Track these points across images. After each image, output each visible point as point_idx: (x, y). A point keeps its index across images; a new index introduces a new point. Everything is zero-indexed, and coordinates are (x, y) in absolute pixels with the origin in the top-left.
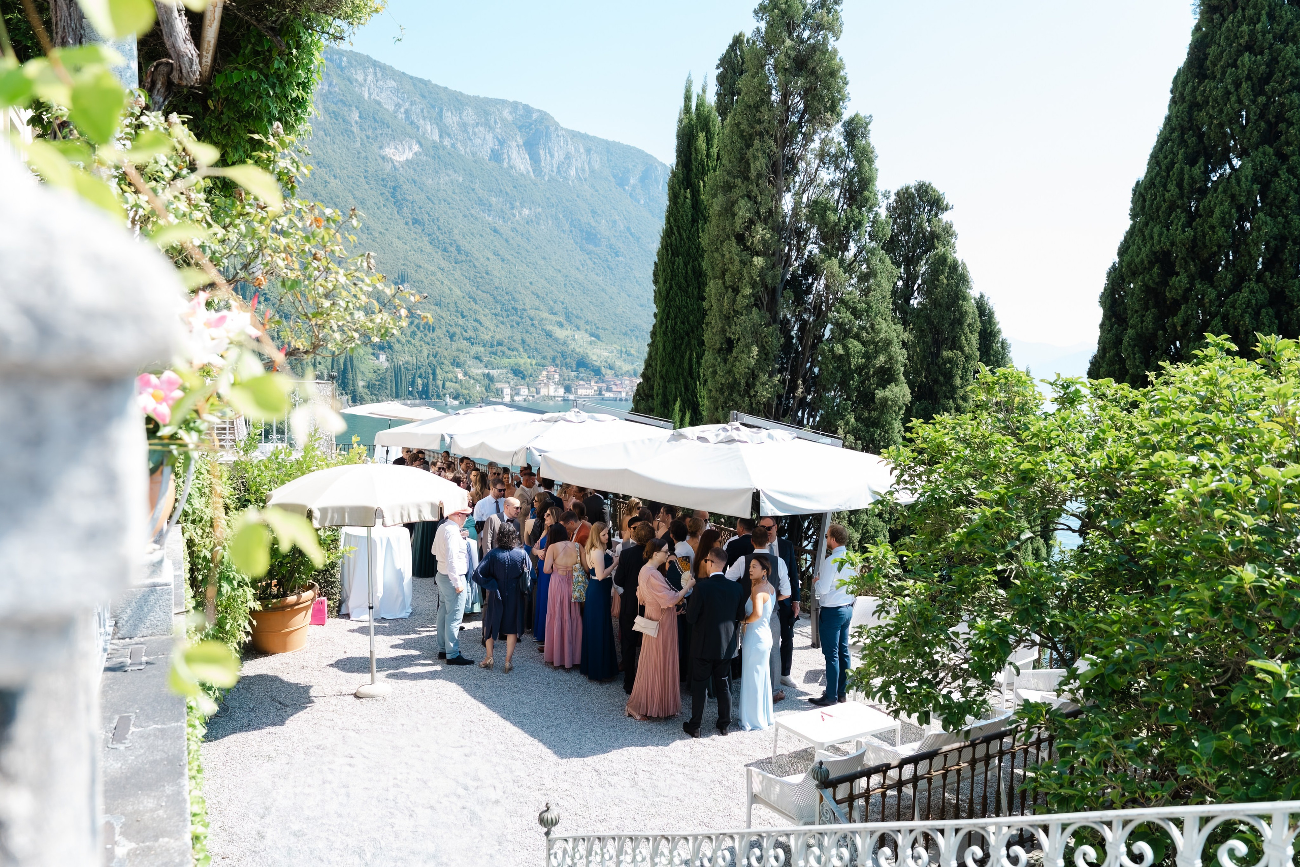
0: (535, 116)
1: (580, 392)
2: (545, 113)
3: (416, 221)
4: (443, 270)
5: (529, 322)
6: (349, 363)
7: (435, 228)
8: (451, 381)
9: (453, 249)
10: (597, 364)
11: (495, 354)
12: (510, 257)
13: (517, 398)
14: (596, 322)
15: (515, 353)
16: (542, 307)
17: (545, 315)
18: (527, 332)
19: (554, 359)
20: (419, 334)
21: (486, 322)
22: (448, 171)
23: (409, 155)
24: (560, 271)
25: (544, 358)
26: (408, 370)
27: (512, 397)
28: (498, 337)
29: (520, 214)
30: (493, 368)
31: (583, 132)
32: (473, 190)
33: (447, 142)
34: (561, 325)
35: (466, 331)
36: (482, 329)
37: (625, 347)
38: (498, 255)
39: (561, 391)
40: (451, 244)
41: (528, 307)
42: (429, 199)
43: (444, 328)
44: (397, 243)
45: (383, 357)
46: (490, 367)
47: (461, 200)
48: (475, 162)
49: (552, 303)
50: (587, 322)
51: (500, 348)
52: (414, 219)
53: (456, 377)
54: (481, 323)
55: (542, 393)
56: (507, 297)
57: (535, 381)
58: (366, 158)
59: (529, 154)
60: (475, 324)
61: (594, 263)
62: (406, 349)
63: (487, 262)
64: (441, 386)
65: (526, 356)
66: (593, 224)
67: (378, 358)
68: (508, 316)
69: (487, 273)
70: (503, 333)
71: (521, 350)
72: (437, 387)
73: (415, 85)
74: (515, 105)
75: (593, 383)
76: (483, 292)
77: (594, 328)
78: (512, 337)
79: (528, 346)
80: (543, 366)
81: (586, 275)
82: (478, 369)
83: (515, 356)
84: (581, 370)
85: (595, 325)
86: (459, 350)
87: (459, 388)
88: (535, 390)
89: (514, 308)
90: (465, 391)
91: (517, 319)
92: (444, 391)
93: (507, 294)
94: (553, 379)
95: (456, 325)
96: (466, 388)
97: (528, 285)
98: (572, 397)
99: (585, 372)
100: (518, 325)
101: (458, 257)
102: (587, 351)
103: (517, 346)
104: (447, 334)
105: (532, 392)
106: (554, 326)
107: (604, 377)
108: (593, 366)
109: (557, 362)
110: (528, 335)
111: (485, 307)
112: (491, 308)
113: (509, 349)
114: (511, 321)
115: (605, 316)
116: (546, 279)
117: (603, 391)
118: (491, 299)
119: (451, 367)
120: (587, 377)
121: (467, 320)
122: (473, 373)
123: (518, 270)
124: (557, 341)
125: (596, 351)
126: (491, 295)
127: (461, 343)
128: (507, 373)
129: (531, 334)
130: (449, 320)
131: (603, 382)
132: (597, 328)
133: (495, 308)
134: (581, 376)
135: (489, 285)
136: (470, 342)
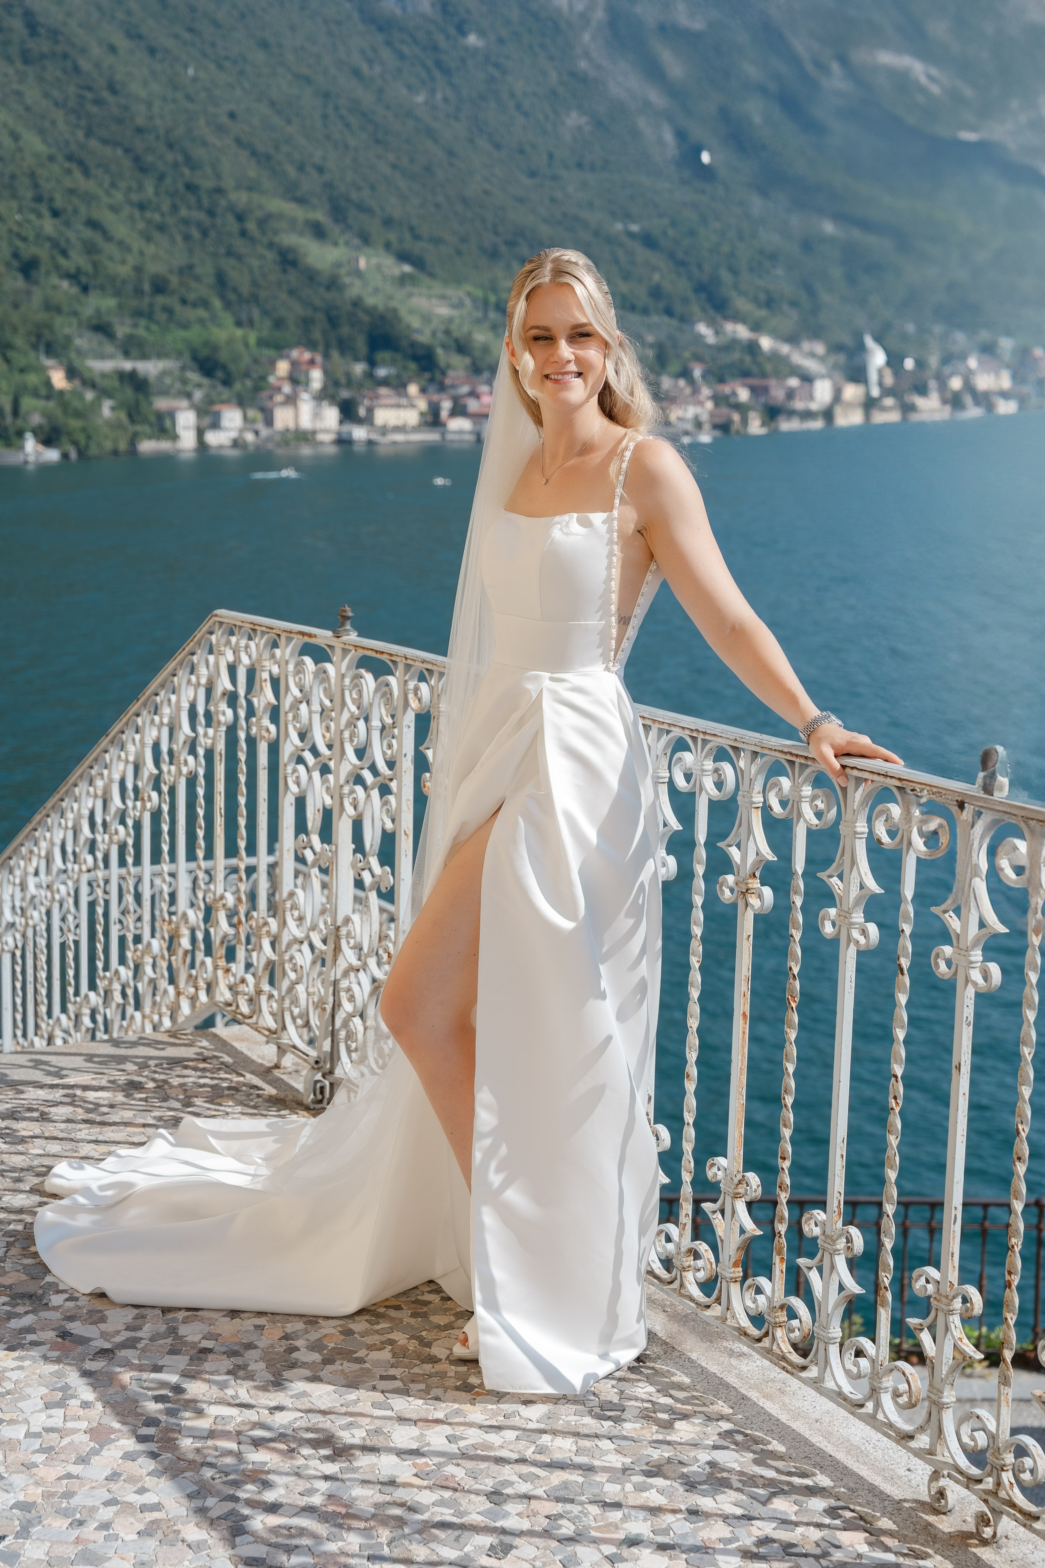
1: (384, 416)
5: (233, 225)
8: (36, 394)
10: (424, 338)
11: (149, 315)
13: (213, 438)
14: (415, 222)
15: (202, 313)
16: (266, 183)
17: (277, 205)
18: (230, 253)
19: (306, 323)
21: (120, 229)
24: (308, 80)
25: (279, 324)
27: (200, 433)
28: (154, 268)
30: (144, 357)
34: (319, 232)
35: (64, 253)
36: (110, 249)
38: (140, 37)
39: (331, 416)
41: (228, 183)
46: (134, 352)
49: (292, 172)
50: (388, 222)
51: (160, 300)
53: (48, 383)
54: (104, 232)
55: (279, 424)
56: (170, 157)
57: (257, 389)
60: (88, 233)
61: (402, 56)
64: (8, 408)
65: (228, 319)
68: (175, 208)
71: (217, 303)
75: (413, 389)
76: (105, 142)
77: (407, 236)
78: (191, 267)
79: (235, 290)
80: (280, 348)
81: (380, 91)
82: (102, 357)
83: (202, 322)
84: (380, 356)
85: (412, 229)
86: (51, 307)
87: (59, 412)
88: (259, 416)
89: (190, 187)
90: (74, 424)
91: (201, 216)
92: (19, 422)
93: (170, 146)
94: (307, 382)
95: (38, 236)
96: (78, 414)
97: (225, 120)
98: (359, 433)
99: (393, 362)
100: (205, 233)
101: (31, 44)
102: (394, 304)
103: (201, 290)
104: (16, 264)
105: (254, 421)
106: (301, 234)
107: (444, 373)
108: (413, 344)
109: (317, 335)
110: (232, 262)
111: (113, 185)
112: (130, 189)
113: (184, 302)
114: (186, 222)
115: (437, 206)
116: (272, 104)
117: (444, 414)
118: (127, 163)
119: (32, 354)
120: (398, 376)
121: (67, 224)
122: (90, 370)
123: (195, 80)
124: (311, 276)
125: (420, 302)
126: (127, 151)
127: (55, 287)
128: (183, 368)
129: (239, 258)
130: (19, 224)
131: (442, 388)
132: (417, 237)
133: (141, 188)
134: (382, 372)
135: (119, 121)
136: (79, 283)
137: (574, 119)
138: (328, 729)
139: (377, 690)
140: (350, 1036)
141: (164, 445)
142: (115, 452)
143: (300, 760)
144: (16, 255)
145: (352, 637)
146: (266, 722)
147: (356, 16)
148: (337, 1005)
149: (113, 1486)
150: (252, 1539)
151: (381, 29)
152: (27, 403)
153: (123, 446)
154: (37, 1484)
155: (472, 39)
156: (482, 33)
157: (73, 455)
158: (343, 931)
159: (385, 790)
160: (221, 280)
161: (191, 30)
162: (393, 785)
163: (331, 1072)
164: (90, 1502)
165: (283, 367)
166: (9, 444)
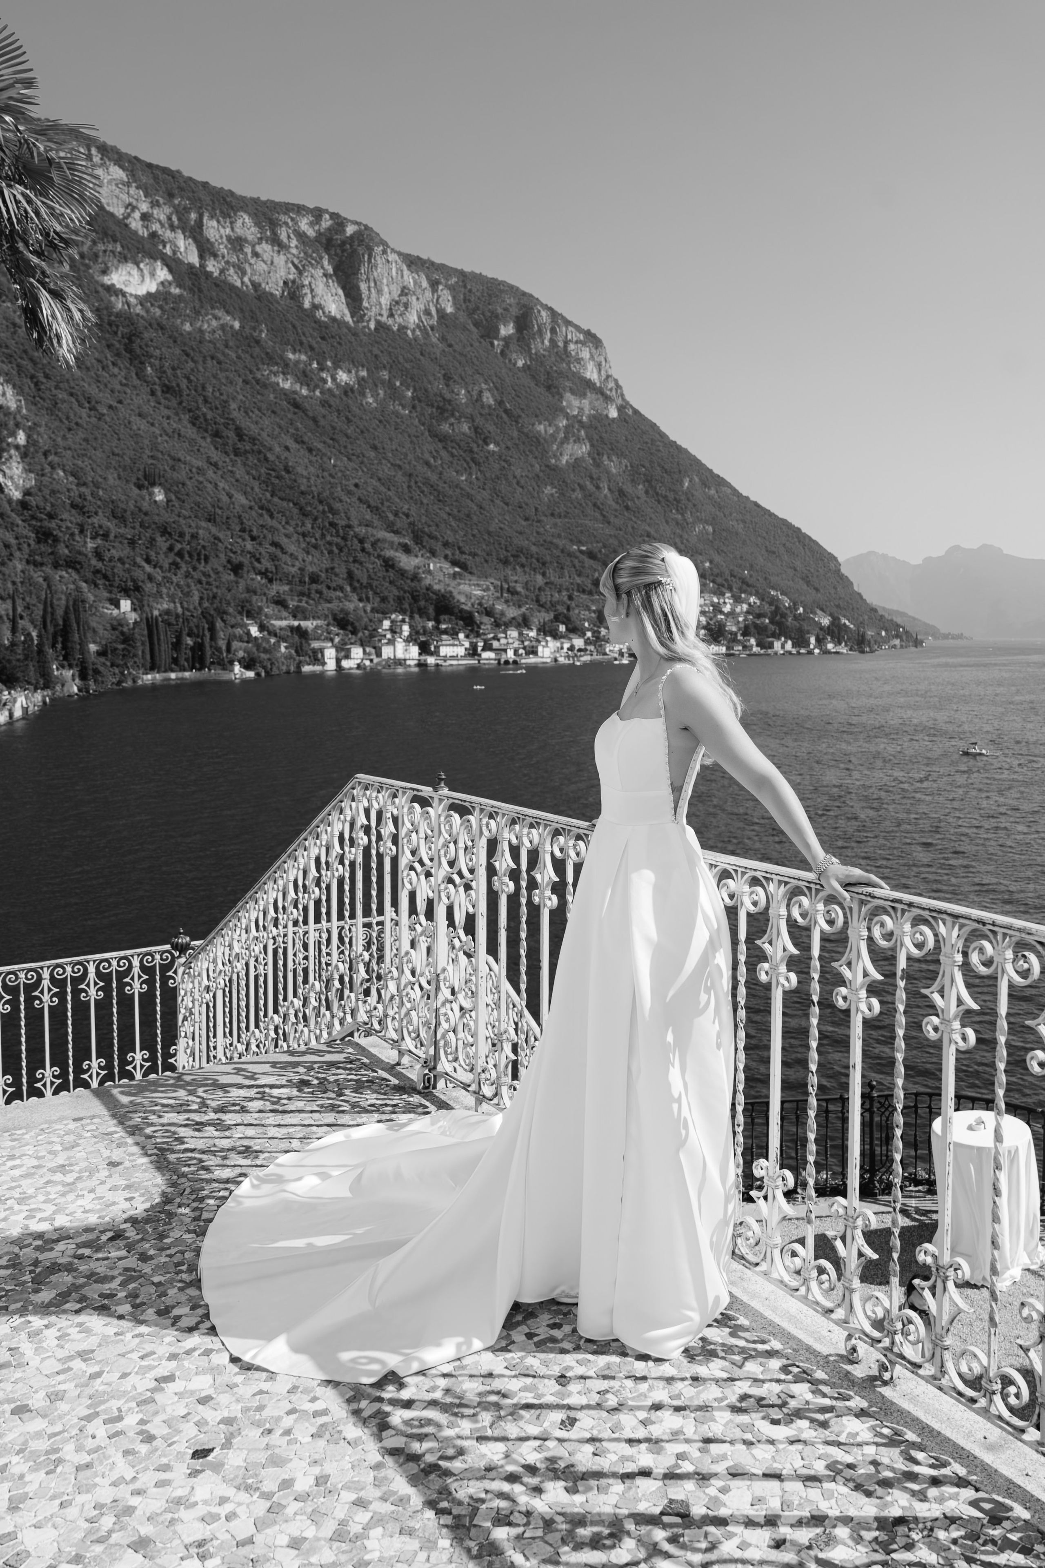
0: (350, 230)
1: (444, 651)
2: (367, 227)
3: (167, 389)
4: (215, 465)
5: (357, 545)
6: (72, 617)
7: (200, 400)
8: (241, 639)
9: (231, 434)
10: (467, 607)
11: (308, 595)
12: (320, 446)
13: (345, 664)
14: (461, 544)
15: (339, 594)
16: (376, 523)
17: (383, 534)
18: (355, 561)
19: (400, 600)
20: (184, 567)
21: (292, 548)
22: (217, 312)
23: (151, 286)
25: (384, 600)
26: (170, 624)
27: (338, 661)
28: (310, 569)
29: (334, 379)
30: (305, 618)
31: (424, 256)
32: (258, 342)
33: (212, 267)
34: (407, 550)
35: (258, 561)
36: (285, 558)
37: (506, 581)
38: (303, 442)
39: (414, 651)
40: (226, 425)
41: (354, 522)
42: (187, 355)
43: (222, 556)
44: (139, 423)
45: (126, 605)
46: (299, 615)
47: (239, 357)
48: (259, 298)
49: (391, 517)
50: (446, 544)
51: (314, 586)
52: (165, 385)
53: (248, 633)
54: (282, 549)
55: (385, 656)
56: (321, 508)
57: (372, 636)
59: (344, 288)
60: (273, 549)
61: (452, 455)
62: (164, 590)
63: (286, 454)
64: (224, 648)
65: (355, 597)
66: (448, 396)
67: (118, 606)
68: (323, 536)
69: (288, 471)
70: (316, 563)
71: (348, 589)
72: (219, 650)
73: (156, 178)
74: (317, 214)
75: (461, 636)
76: (282, 499)
77: (457, 552)
78: (333, 568)
79: (358, 581)
80: (385, 614)
81: (441, 473)
82: (281, 619)
83: (339, 599)
84: (442, 617)
85: (459, 548)
86: (250, 590)
87: (254, 650)
88: (373, 651)
89: (332, 524)
90: (263, 656)
91: (339, 540)
92: (230, 656)
93: (321, 502)
94: (401, 633)
95: (243, 551)
96: (266, 651)
97: (353, 488)
98: (431, 660)
99: (450, 621)
100: (341, 550)
101: (239, 445)
102: (450, 589)
103: (340, 582)
104: (229, 566)
105: (369, 654)
106: (396, 550)
107: (479, 627)
108: (461, 611)
109: (406, 606)
110: (357, 565)
111: (287, 523)
112: (297, 525)
113: (329, 588)
114: (330, 543)
115: (474, 536)
116: (380, 479)
117: (479, 649)
118: (295, 511)
119: (239, 618)
120: (453, 628)
121: (260, 544)
122: (273, 625)
123: (334, 466)
124: (402, 573)
125: (465, 588)
126: (295, 504)
127: (252, 579)
128: (328, 625)
129: (361, 563)
130: (230, 544)
131: (478, 635)
132: (462, 553)
133: (303, 524)
134: (444, 626)
135: (291, 488)
136: (267, 577)
137: (549, 490)
138: (430, 849)
139: (461, 825)
140: (446, 1044)
141: (317, 668)
142: (288, 672)
143: (412, 868)
144: (229, 562)
145: (445, 791)
146: (389, 844)
147: (427, 433)
148: (438, 1025)
149: (293, 1397)
150: (393, 1432)
151: (440, 441)
152: (235, 644)
153: (292, 669)
154: (238, 1401)
155: (492, 446)
156: (497, 444)
157: (263, 674)
158: (442, 977)
159: (468, 887)
160: (350, 576)
161: (332, 439)
162: (474, 884)
163: (435, 1068)
164: (276, 1413)
165: (386, 624)
166: (224, 669)
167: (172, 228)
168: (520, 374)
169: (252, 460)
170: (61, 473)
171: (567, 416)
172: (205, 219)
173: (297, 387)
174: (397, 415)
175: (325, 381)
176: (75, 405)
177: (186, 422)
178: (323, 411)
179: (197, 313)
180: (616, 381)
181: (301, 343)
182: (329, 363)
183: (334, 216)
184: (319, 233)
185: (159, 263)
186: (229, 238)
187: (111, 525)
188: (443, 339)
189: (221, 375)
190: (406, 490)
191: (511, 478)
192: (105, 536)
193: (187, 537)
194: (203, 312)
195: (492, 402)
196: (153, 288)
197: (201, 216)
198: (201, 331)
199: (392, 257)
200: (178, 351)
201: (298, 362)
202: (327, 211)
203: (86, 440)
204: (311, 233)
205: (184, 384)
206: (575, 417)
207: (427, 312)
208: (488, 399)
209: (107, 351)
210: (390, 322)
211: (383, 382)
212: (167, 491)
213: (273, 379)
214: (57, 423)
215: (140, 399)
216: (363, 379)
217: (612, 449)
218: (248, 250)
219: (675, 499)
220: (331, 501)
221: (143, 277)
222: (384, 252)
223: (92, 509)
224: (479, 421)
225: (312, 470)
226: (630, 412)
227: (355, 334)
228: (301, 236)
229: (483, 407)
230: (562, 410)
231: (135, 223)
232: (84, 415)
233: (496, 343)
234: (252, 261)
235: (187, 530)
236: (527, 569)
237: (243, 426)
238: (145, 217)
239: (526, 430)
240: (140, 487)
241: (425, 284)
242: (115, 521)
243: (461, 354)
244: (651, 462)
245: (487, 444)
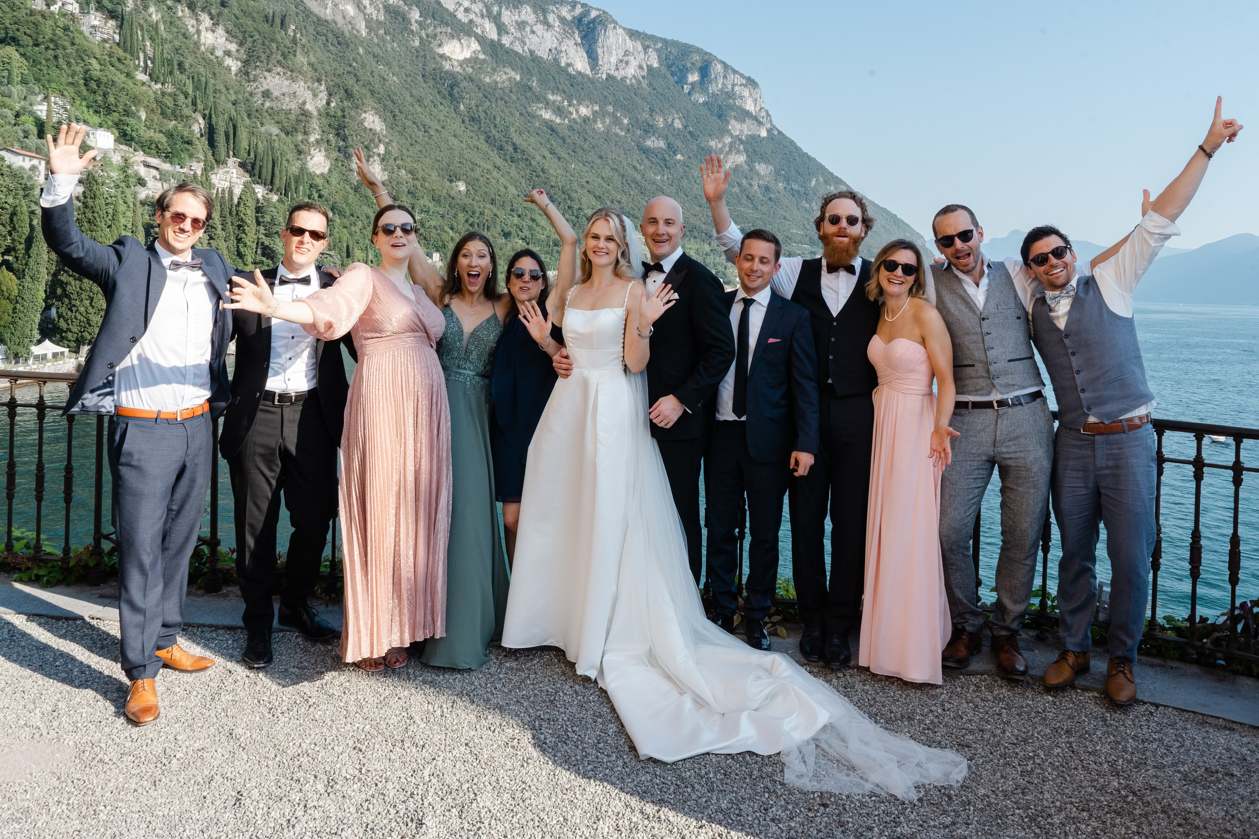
0: (594, 14)
2: (604, 12)
3: (472, 119)
4: (499, 168)
7: (492, 126)
9: (511, 149)
12: (566, 156)
22: (506, 69)
23: (467, 54)
29: (577, 111)
31: (641, 30)
32: (530, 89)
33: (506, 41)
40: (507, 142)
42: (486, 97)
43: (498, 227)
44: (455, 142)
47: (518, 99)
48: (533, 60)
52: (472, 117)
58: (425, 56)
59: (587, 52)
66: (651, 123)
67: (431, 257)
74: (573, 4)
167: (482, 16)
168: (701, 108)
169: (522, 165)
170: (404, 172)
171: (732, 136)
172: (503, 10)
173: (553, 117)
174: (617, 135)
175: (571, 113)
176: (416, 129)
177: (482, 141)
178: (569, 134)
179: (494, 70)
180: (767, 112)
181: (558, 89)
182: (575, 102)
183: (584, 5)
184: (574, 18)
185: (473, 39)
186: (517, 22)
187: (431, 205)
188: (650, 84)
189: (506, 110)
190: (620, 186)
191: (690, 177)
192: (427, 212)
193: (477, 214)
194: (498, 69)
195: (680, 126)
196: (468, 56)
197: (501, 8)
198: (496, 82)
199: (620, 31)
200: (480, 95)
201: (555, 101)
202: (579, 3)
203: (420, 151)
204: (569, 17)
205: (483, 115)
206: (737, 136)
207: (641, 67)
208: (678, 124)
209: (437, 95)
210: (616, 74)
211: (609, 114)
212: (468, 184)
213: (539, 113)
214: (404, 141)
215: (456, 126)
216: (596, 112)
217: (762, 158)
218: (528, 29)
219: (805, 193)
220: (570, 192)
221: (463, 48)
222: (615, 28)
223: (421, 195)
224: (671, 139)
225: (559, 171)
226: (776, 133)
227: (593, 83)
228: (562, 19)
229: (674, 130)
230: (728, 131)
231: (461, 15)
232: (421, 136)
233: (685, 87)
234: (531, 36)
235: (477, 209)
236: (698, 240)
237: (517, 143)
238: (467, 10)
239: (702, 145)
240: (451, 181)
241: (640, 48)
242: (433, 203)
243: (662, 95)
244: (789, 167)
245: (675, 155)
